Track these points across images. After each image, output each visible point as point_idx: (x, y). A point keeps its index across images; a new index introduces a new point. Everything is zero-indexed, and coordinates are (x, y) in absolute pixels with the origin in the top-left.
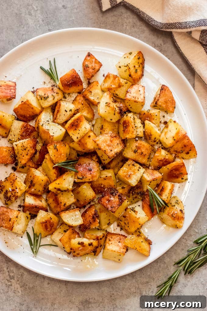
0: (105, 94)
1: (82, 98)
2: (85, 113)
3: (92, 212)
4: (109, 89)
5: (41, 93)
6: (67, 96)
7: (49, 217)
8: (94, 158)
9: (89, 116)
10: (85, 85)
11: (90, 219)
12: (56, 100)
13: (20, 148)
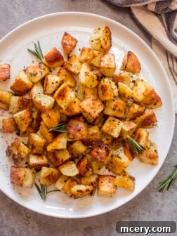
0: (83, 65)
1: (65, 71)
2: (69, 83)
3: (85, 162)
4: (86, 61)
5: (31, 71)
6: (52, 70)
7: (51, 171)
8: (81, 119)
9: (72, 84)
10: (65, 60)
11: (84, 169)
12: (43, 75)
13: (19, 120)
